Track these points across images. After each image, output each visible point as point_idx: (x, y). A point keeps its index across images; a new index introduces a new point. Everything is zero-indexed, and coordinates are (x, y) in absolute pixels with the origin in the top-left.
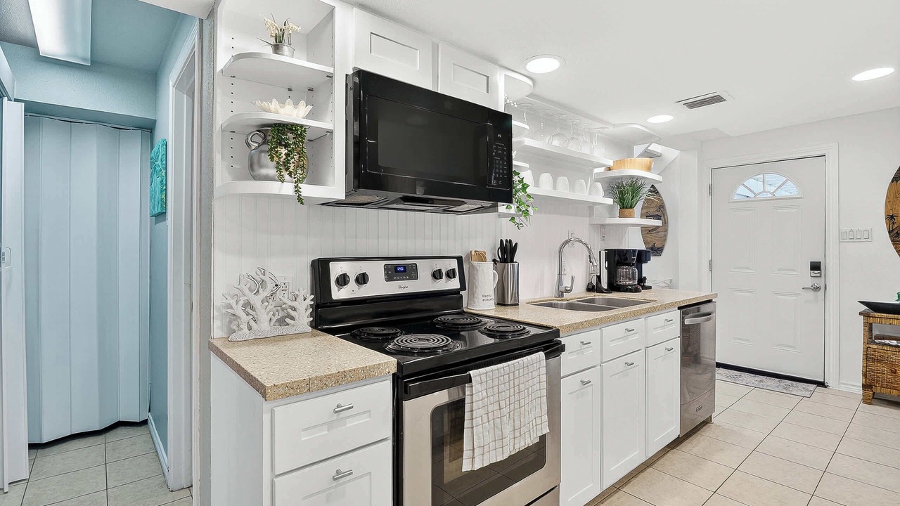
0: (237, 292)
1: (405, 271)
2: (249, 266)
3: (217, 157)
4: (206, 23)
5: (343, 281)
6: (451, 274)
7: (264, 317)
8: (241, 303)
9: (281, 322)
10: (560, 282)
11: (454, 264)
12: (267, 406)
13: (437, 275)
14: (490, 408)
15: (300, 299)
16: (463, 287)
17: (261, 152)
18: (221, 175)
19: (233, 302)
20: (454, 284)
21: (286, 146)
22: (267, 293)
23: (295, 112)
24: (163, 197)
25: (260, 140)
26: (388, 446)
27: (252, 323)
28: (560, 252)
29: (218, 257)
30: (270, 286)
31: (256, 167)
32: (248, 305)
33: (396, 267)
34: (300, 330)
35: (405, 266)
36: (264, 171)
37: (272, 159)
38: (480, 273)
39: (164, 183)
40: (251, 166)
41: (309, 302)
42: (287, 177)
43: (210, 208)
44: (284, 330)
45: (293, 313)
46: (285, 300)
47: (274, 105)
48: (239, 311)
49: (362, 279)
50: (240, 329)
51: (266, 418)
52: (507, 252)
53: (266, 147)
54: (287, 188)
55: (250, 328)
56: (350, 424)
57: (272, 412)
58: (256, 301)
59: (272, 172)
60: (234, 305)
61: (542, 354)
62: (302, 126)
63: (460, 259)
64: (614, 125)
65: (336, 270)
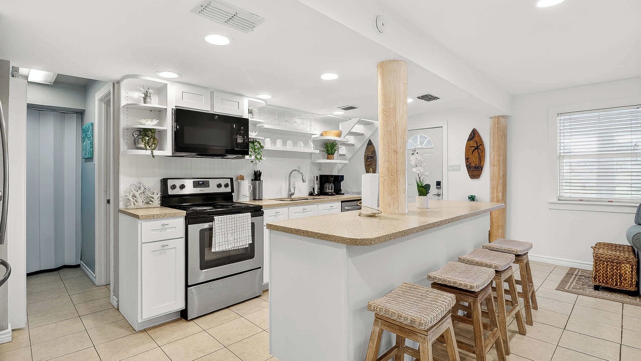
0: (130, 191)
1: (203, 184)
2: (134, 181)
3: (121, 140)
4: (116, 85)
5: (174, 187)
6: (226, 186)
7: (140, 200)
8: (131, 195)
9: (148, 203)
10: (290, 190)
11: (229, 181)
12: (139, 222)
13: (219, 186)
14: (223, 230)
15: (155, 194)
16: (233, 191)
17: (139, 138)
18: (123, 146)
19: (128, 194)
20: (229, 190)
21: (148, 136)
22: (141, 191)
23: (151, 124)
24: (92, 150)
25: (138, 134)
26: (183, 240)
27: (135, 203)
28: (290, 176)
29: (122, 177)
30: (143, 188)
31: (136, 144)
32: (134, 196)
33: (199, 182)
34: (155, 206)
35: (203, 181)
36: (140, 146)
37: (143, 142)
38: (242, 184)
39: (92, 144)
40: (135, 143)
41: (159, 195)
42: (148, 148)
43: (118, 158)
44: (149, 206)
45: (152, 199)
46: (149, 194)
47: (143, 121)
48: (131, 198)
49: (182, 187)
50: (131, 204)
51: (139, 226)
52: (257, 176)
53: (140, 137)
54: (149, 152)
55: (134, 204)
56: (168, 230)
57: (141, 223)
58: (137, 194)
59: (142, 146)
60: (128, 195)
61: (250, 214)
62: (154, 129)
63: (231, 179)
64: (320, 115)
65: (170, 183)
